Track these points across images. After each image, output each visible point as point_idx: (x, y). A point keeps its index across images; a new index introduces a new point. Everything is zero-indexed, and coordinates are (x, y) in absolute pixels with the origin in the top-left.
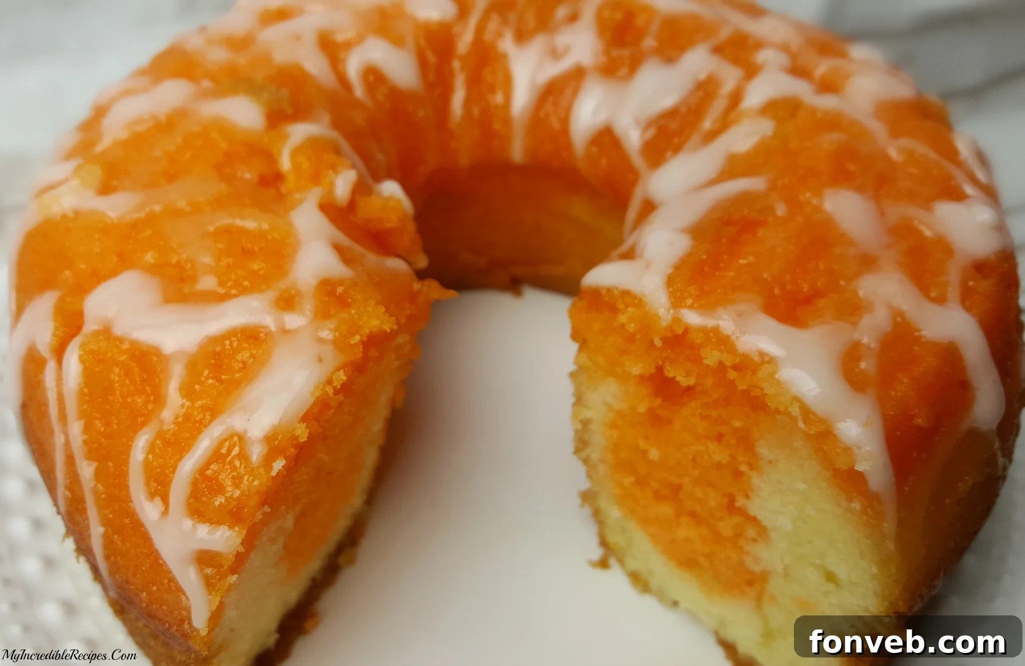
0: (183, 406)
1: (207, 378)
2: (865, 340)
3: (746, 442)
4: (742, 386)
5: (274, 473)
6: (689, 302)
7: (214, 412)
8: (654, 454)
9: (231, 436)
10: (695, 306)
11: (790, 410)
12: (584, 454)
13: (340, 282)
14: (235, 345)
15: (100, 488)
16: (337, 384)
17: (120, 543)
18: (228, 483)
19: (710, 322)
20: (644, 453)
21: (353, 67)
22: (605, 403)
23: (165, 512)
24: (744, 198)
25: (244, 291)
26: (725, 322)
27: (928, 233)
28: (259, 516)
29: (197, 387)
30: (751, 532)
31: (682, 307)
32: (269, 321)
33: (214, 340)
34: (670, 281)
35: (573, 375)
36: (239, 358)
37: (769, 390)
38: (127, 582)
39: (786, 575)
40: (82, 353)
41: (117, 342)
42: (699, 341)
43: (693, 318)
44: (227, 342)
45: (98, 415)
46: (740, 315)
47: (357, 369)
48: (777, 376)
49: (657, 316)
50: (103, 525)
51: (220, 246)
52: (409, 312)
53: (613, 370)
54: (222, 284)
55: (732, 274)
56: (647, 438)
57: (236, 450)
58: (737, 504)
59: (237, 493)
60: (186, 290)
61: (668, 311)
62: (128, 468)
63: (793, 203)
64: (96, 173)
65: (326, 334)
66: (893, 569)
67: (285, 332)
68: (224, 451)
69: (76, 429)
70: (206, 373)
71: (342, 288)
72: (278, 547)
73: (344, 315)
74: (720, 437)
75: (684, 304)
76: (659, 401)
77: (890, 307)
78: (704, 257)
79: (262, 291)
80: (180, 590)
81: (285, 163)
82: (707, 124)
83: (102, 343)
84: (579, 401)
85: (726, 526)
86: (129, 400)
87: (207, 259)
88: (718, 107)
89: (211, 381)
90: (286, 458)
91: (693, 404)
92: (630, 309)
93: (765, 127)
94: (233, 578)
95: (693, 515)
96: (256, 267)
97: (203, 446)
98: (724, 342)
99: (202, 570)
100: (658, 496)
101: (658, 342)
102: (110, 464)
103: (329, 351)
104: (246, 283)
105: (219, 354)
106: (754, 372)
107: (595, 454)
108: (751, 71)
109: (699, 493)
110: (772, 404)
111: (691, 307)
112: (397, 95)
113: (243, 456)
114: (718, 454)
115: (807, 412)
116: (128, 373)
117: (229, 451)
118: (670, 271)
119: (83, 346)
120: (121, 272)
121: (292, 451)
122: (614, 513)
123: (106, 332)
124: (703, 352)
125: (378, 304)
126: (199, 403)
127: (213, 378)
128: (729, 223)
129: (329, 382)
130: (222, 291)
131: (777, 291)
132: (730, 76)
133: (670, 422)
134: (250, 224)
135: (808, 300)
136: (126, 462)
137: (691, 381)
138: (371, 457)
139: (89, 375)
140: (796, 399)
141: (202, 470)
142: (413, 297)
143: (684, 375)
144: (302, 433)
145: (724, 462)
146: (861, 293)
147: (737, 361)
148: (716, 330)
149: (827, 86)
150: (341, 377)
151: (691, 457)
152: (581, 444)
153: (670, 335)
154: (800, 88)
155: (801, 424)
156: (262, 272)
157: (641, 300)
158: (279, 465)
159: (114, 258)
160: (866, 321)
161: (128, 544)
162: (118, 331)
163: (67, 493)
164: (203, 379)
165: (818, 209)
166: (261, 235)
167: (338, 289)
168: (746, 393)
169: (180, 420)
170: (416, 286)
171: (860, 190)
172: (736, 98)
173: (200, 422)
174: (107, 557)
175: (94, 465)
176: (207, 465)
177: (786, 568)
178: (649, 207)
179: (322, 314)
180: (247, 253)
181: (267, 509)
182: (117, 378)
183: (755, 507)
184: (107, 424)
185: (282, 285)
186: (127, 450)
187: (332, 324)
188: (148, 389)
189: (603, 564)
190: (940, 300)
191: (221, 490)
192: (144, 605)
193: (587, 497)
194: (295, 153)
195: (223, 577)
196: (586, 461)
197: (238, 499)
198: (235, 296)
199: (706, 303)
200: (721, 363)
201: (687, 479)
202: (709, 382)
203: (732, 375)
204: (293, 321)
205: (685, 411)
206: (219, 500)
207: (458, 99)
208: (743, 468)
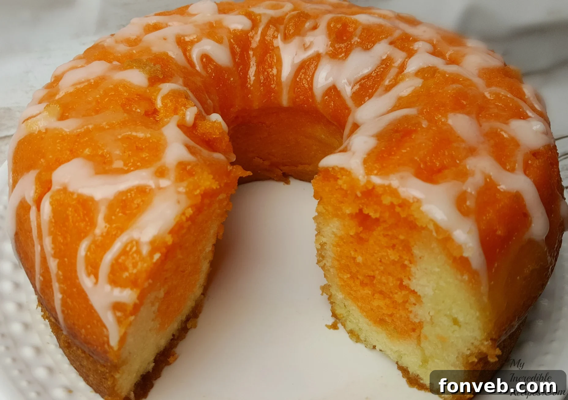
0: (106, 227)
1: (118, 212)
2: (469, 190)
3: (407, 248)
4: (403, 215)
5: (155, 260)
6: (375, 172)
7: (122, 230)
8: (360, 259)
9: (131, 242)
10: (379, 174)
11: (429, 226)
12: (322, 264)
13: (189, 164)
14: (133, 195)
15: (60, 273)
16: (188, 215)
17: (70, 303)
18: (130, 266)
19: (386, 182)
20: (354, 259)
21: (195, 54)
22: (333, 233)
23: (96, 283)
24: (406, 118)
25: (137, 168)
26: (394, 181)
27: (505, 136)
28: (146, 285)
29: (113, 217)
30: (412, 299)
31: (371, 174)
32: (151, 183)
33: (122, 193)
34: (365, 162)
35: (315, 218)
36: (135, 202)
37: (416, 215)
38: (74, 324)
39: (432, 322)
40: (51, 200)
41: (71, 195)
42: (380, 192)
43: (377, 180)
44: (129, 194)
45: (60, 234)
46: (402, 178)
47: (199, 209)
48: (421, 208)
49: (358, 180)
50: (61, 293)
51: (125, 145)
52: (225, 181)
53: (337, 214)
54: (126, 165)
55: (398, 157)
56: (356, 251)
57: (134, 249)
58: (404, 283)
59: (135, 271)
60: (107, 168)
61: (364, 177)
62: (76, 261)
63: (431, 120)
64: (57, 109)
65: (182, 189)
66: (488, 313)
67: (160, 188)
68: (128, 249)
69: (48, 241)
70: (118, 210)
71: (190, 166)
72: (155, 308)
73: (191, 179)
74: (394, 246)
75: (372, 173)
76: (361, 229)
77: (483, 173)
78: (383, 149)
79: (147, 168)
80: (104, 326)
81: (159, 104)
82: (387, 82)
83: (62, 196)
84: (319, 232)
85: (399, 297)
86: (77, 224)
87: (118, 152)
88: (393, 72)
89: (120, 214)
90: (161, 253)
91: (379, 228)
92: (344, 177)
93: (418, 82)
94: (132, 318)
95: (381, 292)
96: (144, 156)
97: (117, 246)
98: (394, 192)
99: (115, 314)
100: (363, 284)
101: (359, 194)
102: (66, 259)
103: (183, 198)
104: (139, 164)
105: (124, 201)
106: (409, 207)
107: (328, 262)
108: (411, 53)
109: (384, 280)
110: (419, 224)
111: (376, 175)
112: (219, 69)
113: (138, 252)
114: (393, 256)
115: (438, 228)
116: (76, 211)
117: (131, 249)
118: (365, 156)
119: (52, 197)
120: (72, 159)
121: (164, 250)
122: (339, 296)
123: (64, 190)
124: (383, 198)
125: (209, 174)
126: (114, 225)
127: (122, 213)
128: (397, 131)
129: (184, 214)
130: (126, 168)
131: (422, 166)
132: (399, 56)
133: (367, 241)
134: (141, 135)
135: (440, 171)
136: (75, 257)
137: (377, 215)
138: (205, 267)
139: (55, 211)
140: (432, 220)
141: (116, 259)
142: (228, 174)
143: (374, 212)
144: (169, 240)
145: (396, 260)
146: (468, 167)
147: (400, 202)
148: (389, 186)
149: (452, 61)
150: (190, 212)
151: (379, 260)
152: (321, 257)
153: (365, 190)
154: (437, 62)
155: (434, 234)
156: (147, 158)
157: (350, 172)
158: (157, 256)
159: (68, 153)
160: (470, 180)
161: (75, 303)
162: (71, 189)
163: (41, 278)
164: (116, 213)
165: (444, 124)
166: (146, 140)
167: (188, 167)
168: (405, 219)
169: (104, 234)
170: (230, 168)
171: (468, 114)
172: (402, 67)
173: (115, 235)
174: (63, 312)
175: (57, 261)
176: (119, 257)
177: (431, 319)
178: (356, 126)
179: (180, 179)
180: (140, 149)
181: (150, 281)
182: (70, 213)
183: (414, 285)
184: (65, 238)
185: (158, 164)
186: (76, 251)
187: (185, 184)
188: (87, 219)
189: (334, 327)
190: (512, 170)
191: (126, 269)
192: (83, 336)
193: (325, 289)
194: (164, 98)
195: (126, 317)
196: (323, 268)
197: (136, 274)
198: (132, 171)
199: (384, 171)
200: (392, 204)
201: (377, 272)
202: (387, 215)
203: (398, 209)
204: (164, 183)
205: (375, 233)
206: (126, 274)
207: (252, 71)
208: (406, 262)
